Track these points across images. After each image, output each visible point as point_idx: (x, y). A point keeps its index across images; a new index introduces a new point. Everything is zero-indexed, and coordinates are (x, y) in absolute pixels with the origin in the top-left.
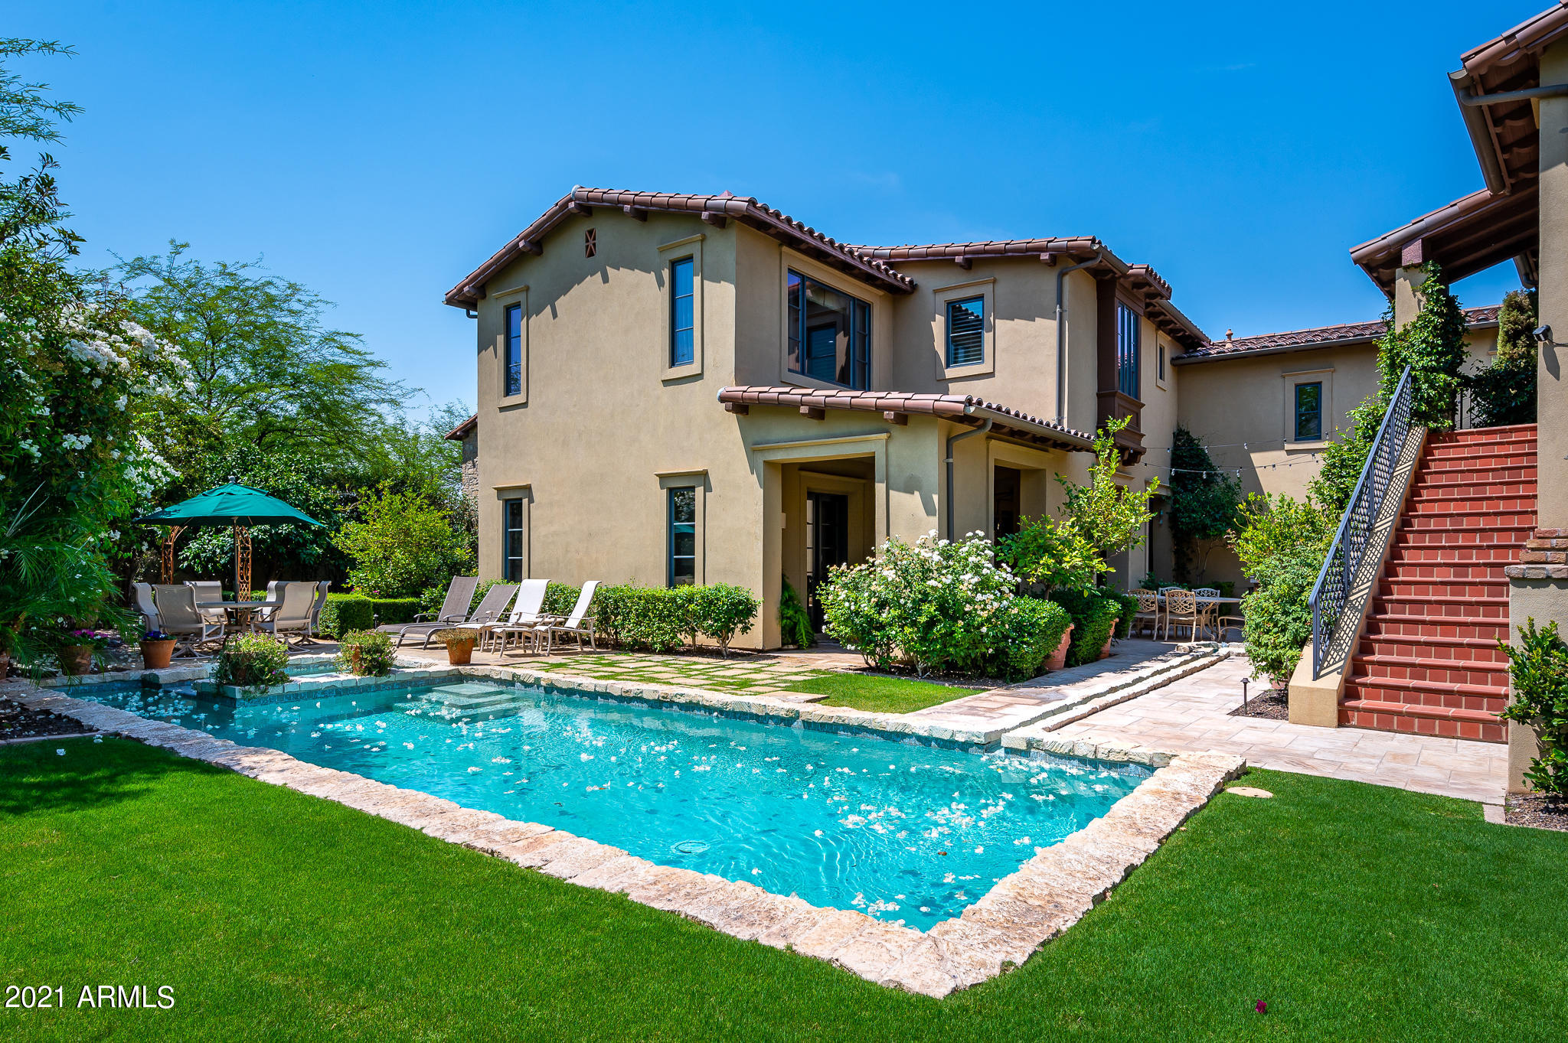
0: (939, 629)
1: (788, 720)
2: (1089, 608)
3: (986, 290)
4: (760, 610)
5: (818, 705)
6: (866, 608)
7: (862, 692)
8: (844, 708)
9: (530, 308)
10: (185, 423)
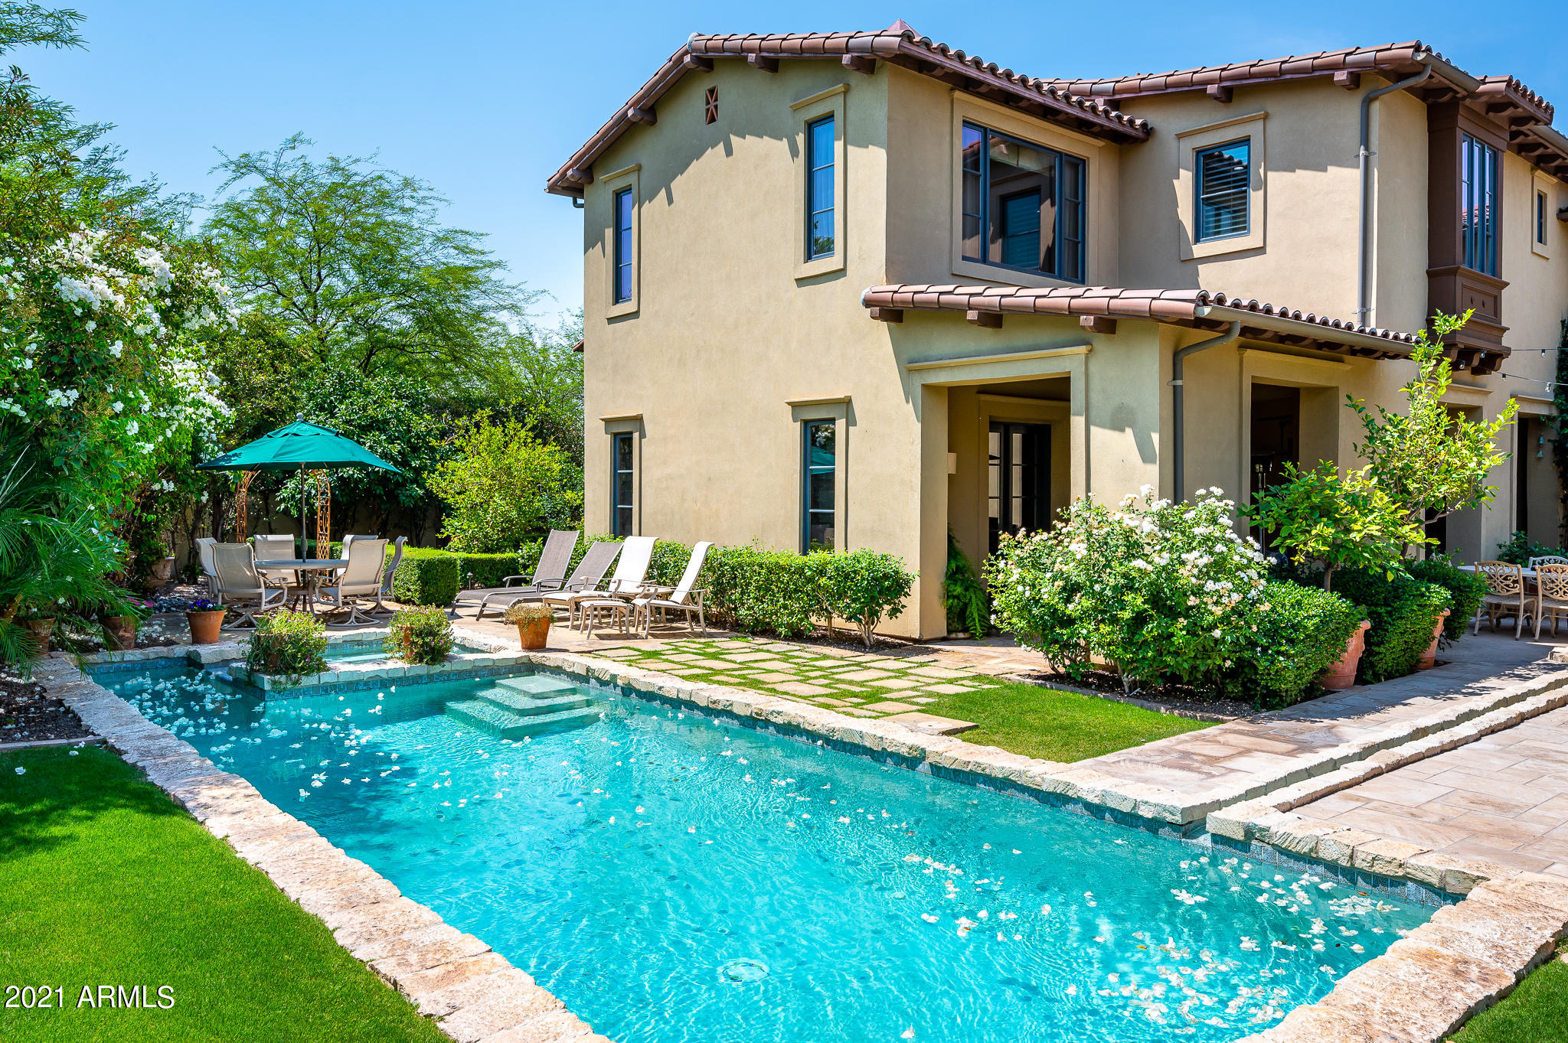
0: (1150, 630)
1: (911, 760)
2: (1398, 598)
3: (1254, 130)
4: (916, 587)
5: (956, 741)
6: (1049, 592)
7: (1030, 718)
8: (991, 748)
9: (642, 192)
10: (273, 348)
